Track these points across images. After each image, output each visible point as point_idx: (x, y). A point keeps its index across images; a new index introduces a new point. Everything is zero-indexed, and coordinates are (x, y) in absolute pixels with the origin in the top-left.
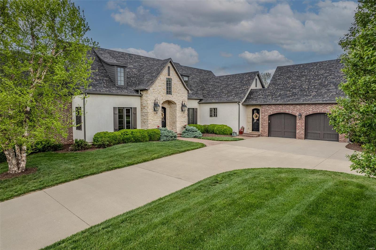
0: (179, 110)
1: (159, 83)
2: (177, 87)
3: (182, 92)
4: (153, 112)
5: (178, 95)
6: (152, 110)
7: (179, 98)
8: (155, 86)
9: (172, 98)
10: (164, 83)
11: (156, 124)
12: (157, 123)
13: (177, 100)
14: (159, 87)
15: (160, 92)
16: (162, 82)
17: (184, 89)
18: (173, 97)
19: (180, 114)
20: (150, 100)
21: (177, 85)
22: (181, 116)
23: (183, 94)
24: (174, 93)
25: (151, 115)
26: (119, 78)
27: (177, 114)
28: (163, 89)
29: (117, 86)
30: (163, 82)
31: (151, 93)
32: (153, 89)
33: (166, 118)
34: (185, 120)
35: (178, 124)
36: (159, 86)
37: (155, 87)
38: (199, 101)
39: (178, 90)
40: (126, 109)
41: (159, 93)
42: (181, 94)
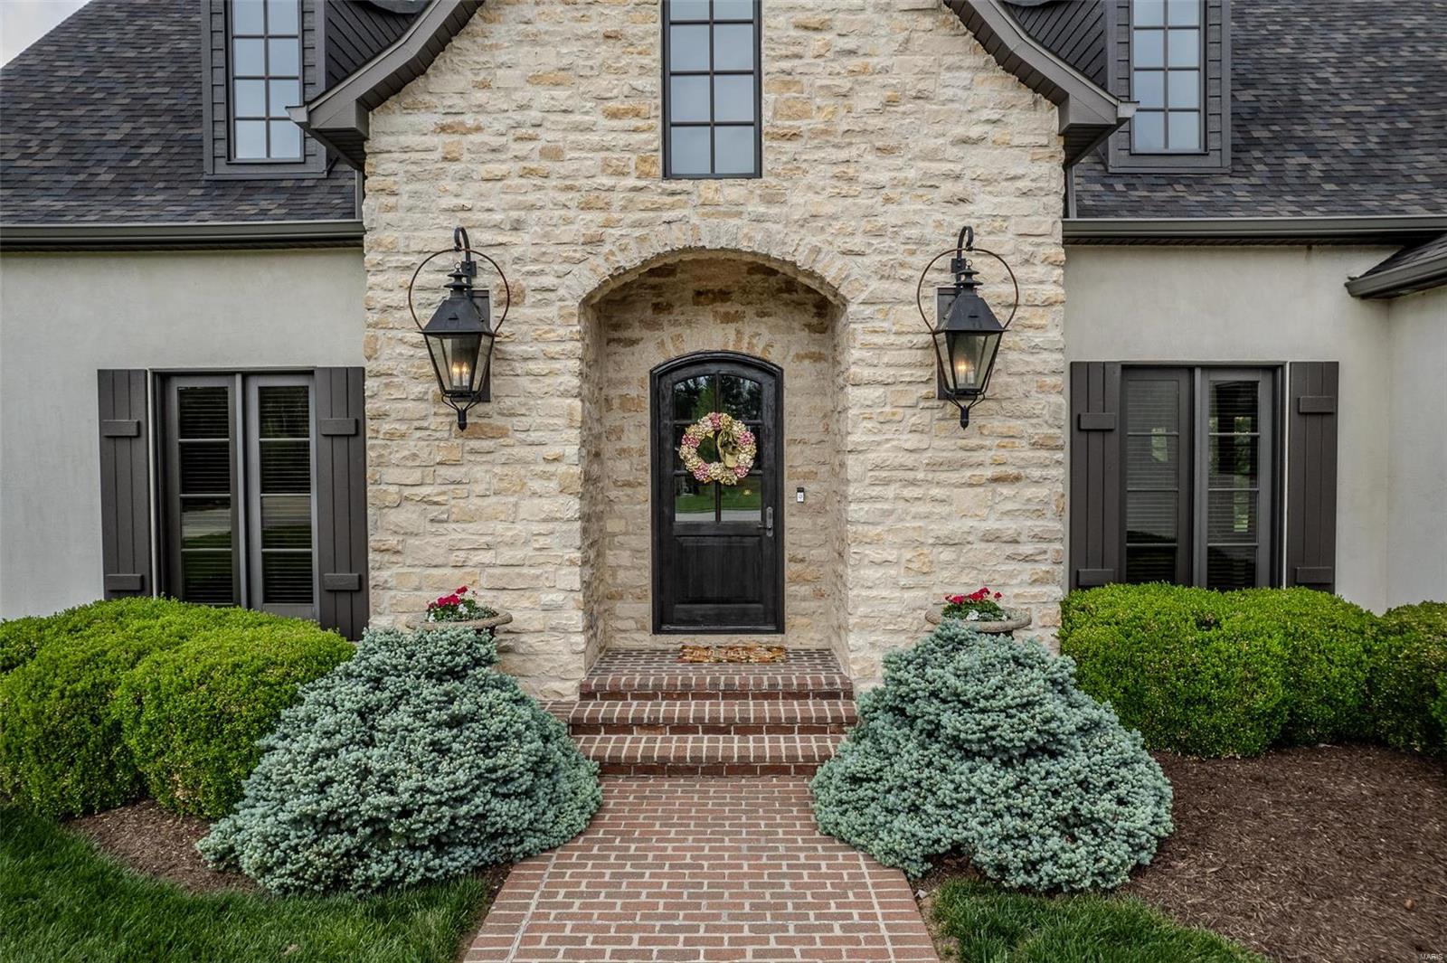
0: (883, 374)
1: (534, 40)
2: (853, 63)
3: (959, 131)
4: (442, 417)
5: (883, 177)
6: (417, 389)
7: (891, 216)
8: (485, 86)
9: (758, 220)
10: (630, 30)
11: (486, 557)
12: (507, 555)
13: (857, 243)
14: (543, 96)
15: (553, 154)
16: (586, 28)
17: (994, 88)
18: (769, 200)
19: (912, 441)
20: (394, 260)
21: (850, 43)
22: (933, 466)
23: (979, 162)
24: (789, 147)
25: (411, 445)
26: (248, 99)
27: (855, 438)
28: (614, 115)
29: (223, 170)
30: (610, 27)
31: (413, 178)
32: (443, 129)
33: (789, 485)
34: (1009, 526)
35: (871, 574)
36: (535, 80)
37: (481, 97)
38: (1360, 264)
39: (868, 99)
40: (262, 390)
41: (528, 173)
42: (931, 156)
